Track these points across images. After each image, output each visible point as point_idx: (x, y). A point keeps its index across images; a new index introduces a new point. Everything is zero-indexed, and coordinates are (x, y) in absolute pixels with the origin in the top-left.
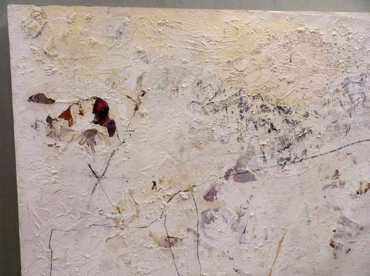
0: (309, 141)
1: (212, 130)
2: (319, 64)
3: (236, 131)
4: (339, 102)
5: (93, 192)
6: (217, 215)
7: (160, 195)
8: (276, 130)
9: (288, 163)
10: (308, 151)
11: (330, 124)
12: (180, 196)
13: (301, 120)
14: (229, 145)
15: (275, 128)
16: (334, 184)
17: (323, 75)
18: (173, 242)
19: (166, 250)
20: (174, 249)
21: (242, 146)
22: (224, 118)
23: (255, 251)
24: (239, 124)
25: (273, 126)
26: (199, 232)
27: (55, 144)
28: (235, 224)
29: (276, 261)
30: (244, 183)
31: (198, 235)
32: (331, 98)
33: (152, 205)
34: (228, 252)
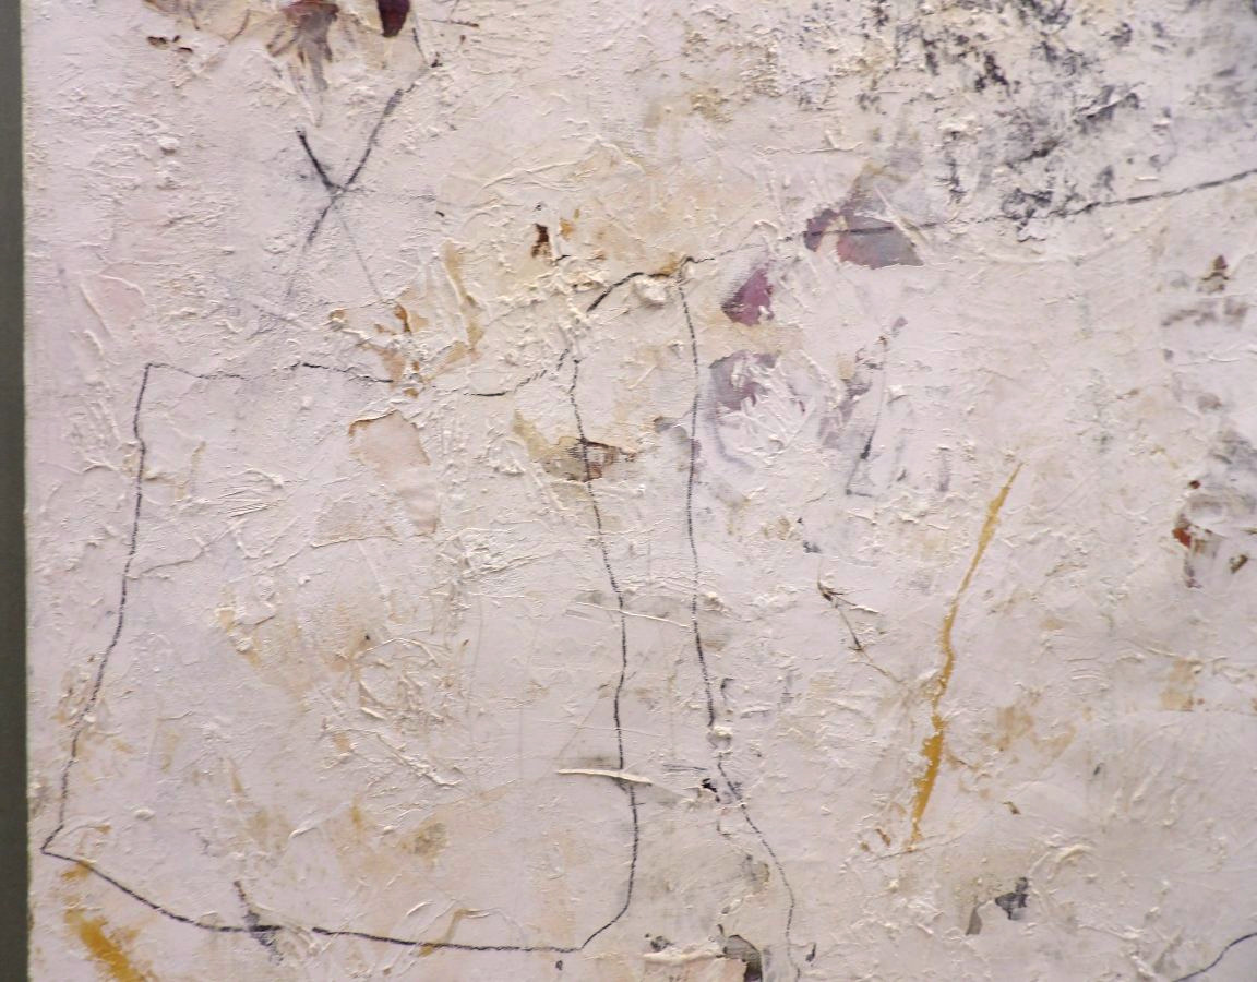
0: (1124, 138)
1: (769, 55)
3: (857, 68)
5: (310, 239)
6: (767, 376)
7: (560, 278)
8: (1003, 81)
9: (1042, 212)
10: (1117, 174)
11: (1209, 80)
12: (635, 291)
13: (1103, 54)
14: (827, 120)
15: (999, 73)
16: (1206, 310)
18: (601, 461)
19: (570, 489)
20: (602, 490)
21: (874, 127)
22: (814, 14)
23: (902, 530)
24: (870, 45)
25: (995, 67)
26: (700, 436)
27: (177, 39)
28: (832, 421)
29: (975, 573)
30: (873, 268)
31: (694, 447)
33: (530, 316)
34: (800, 521)
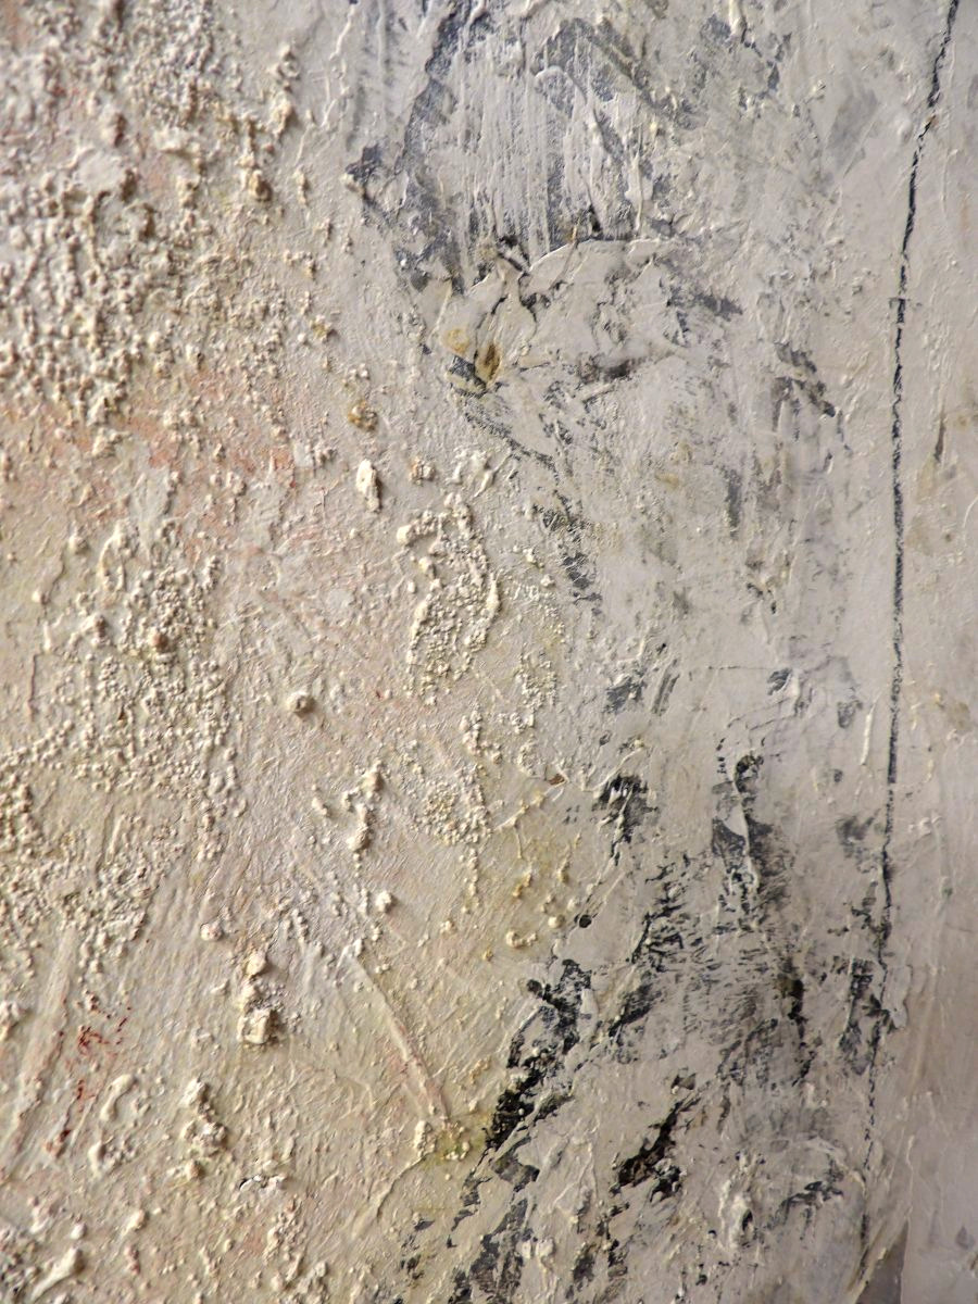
2: (85, 549)
4: (586, 392)
15: (654, 1135)
17: (257, 521)
25: (644, 1154)
32: (534, 472)
